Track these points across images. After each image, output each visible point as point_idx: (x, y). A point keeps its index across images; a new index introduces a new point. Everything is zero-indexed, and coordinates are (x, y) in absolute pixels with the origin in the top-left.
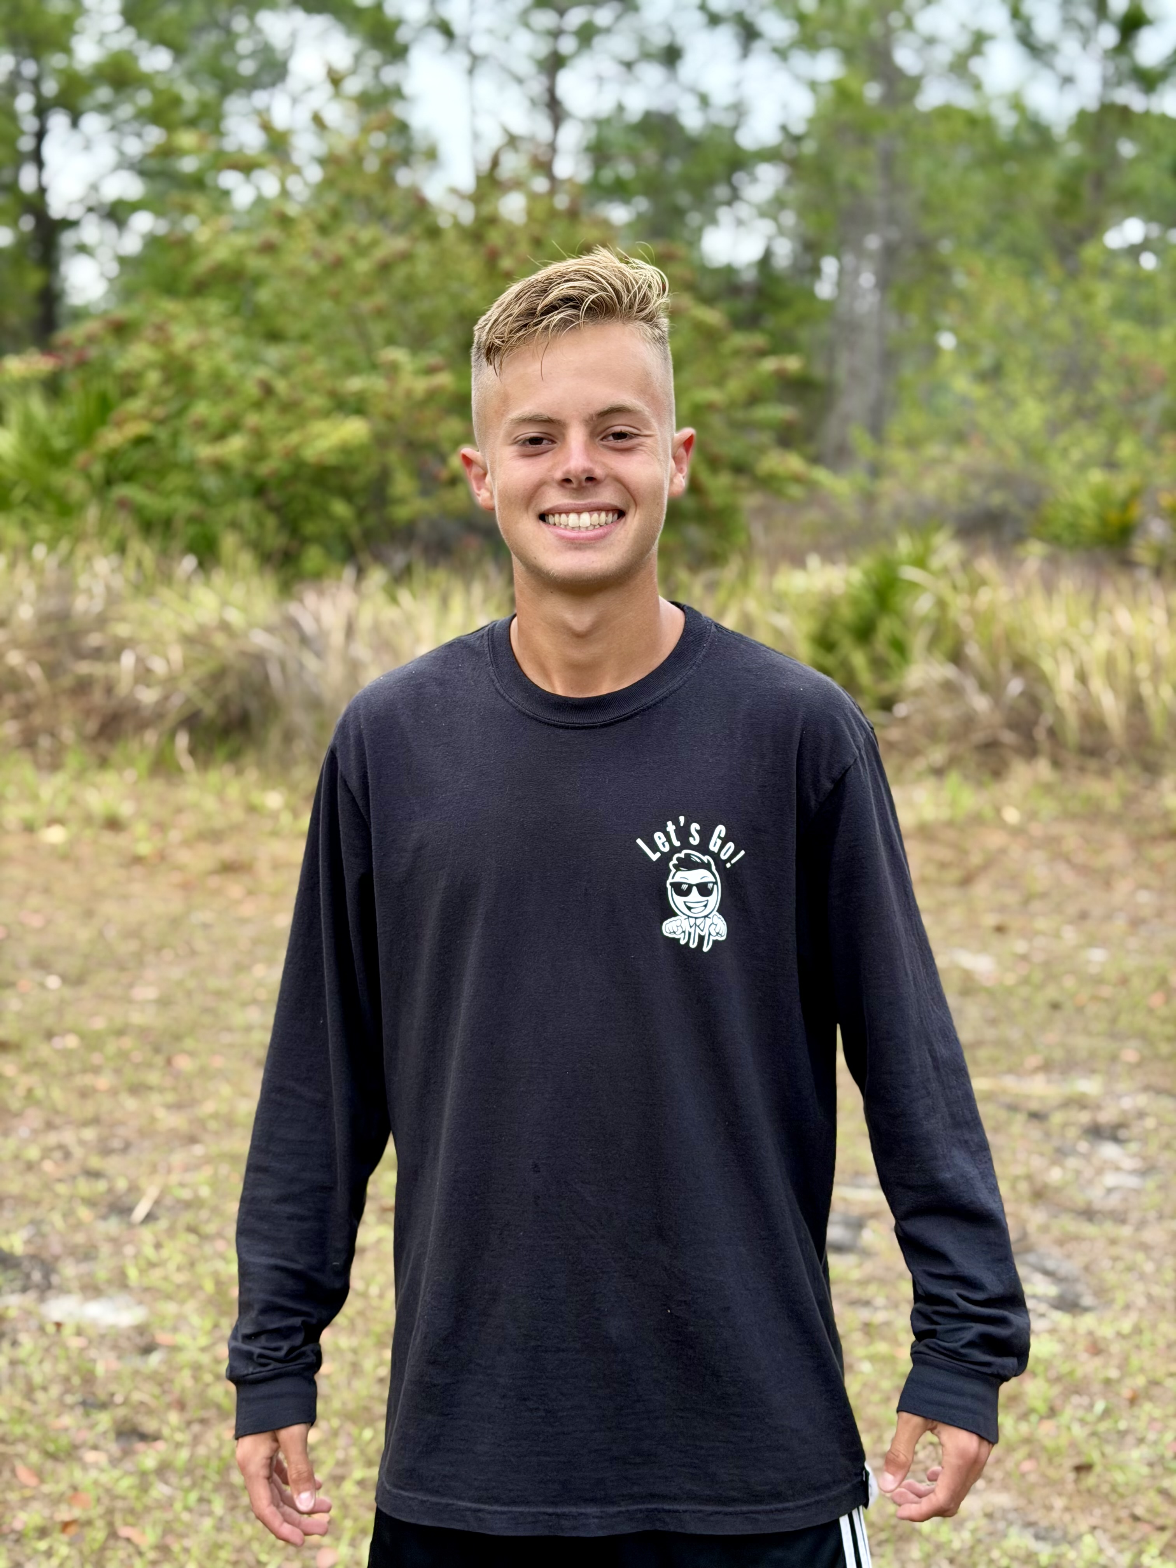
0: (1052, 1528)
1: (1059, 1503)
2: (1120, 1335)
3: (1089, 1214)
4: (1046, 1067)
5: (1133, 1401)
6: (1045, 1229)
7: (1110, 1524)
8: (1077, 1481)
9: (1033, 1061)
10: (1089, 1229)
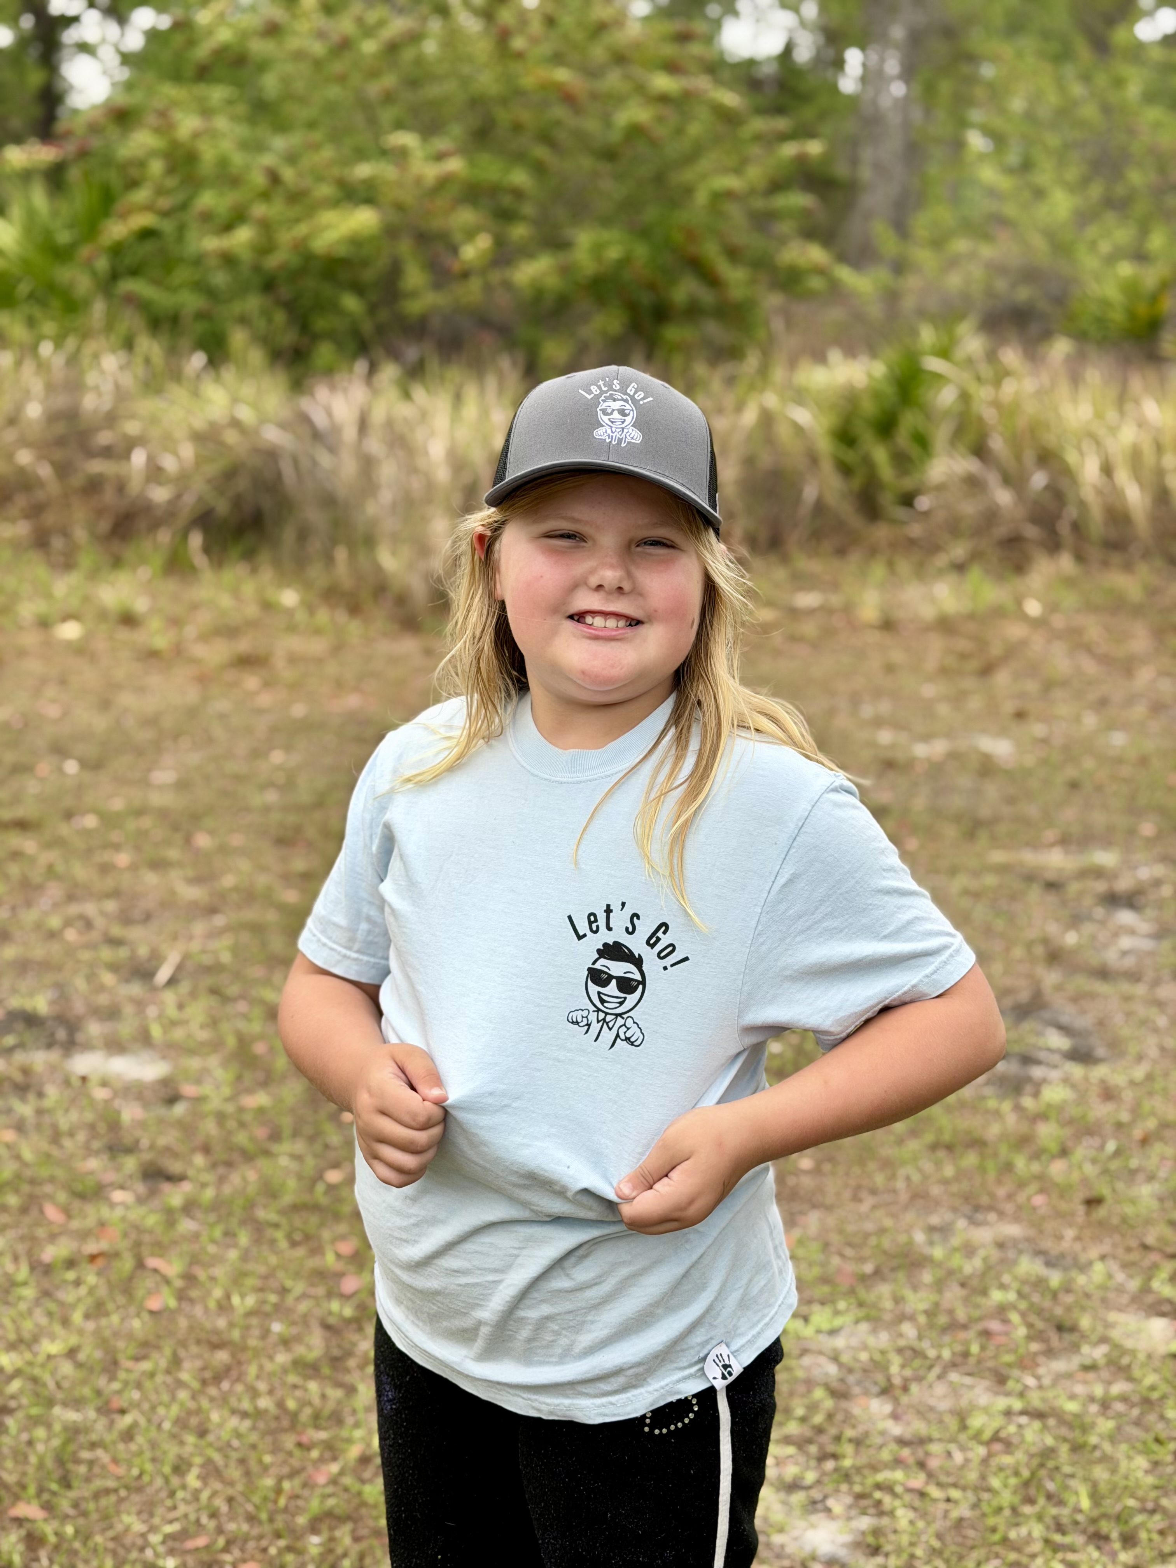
0: (1062, 1256)
1: (1070, 1233)
2: (1132, 1083)
3: (1103, 974)
4: (1064, 841)
5: (1145, 1141)
6: (1059, 988)
7: (1120, 1251)
8: (1088, 1214)
9: (1050, 835)
10: (1101, 987)
